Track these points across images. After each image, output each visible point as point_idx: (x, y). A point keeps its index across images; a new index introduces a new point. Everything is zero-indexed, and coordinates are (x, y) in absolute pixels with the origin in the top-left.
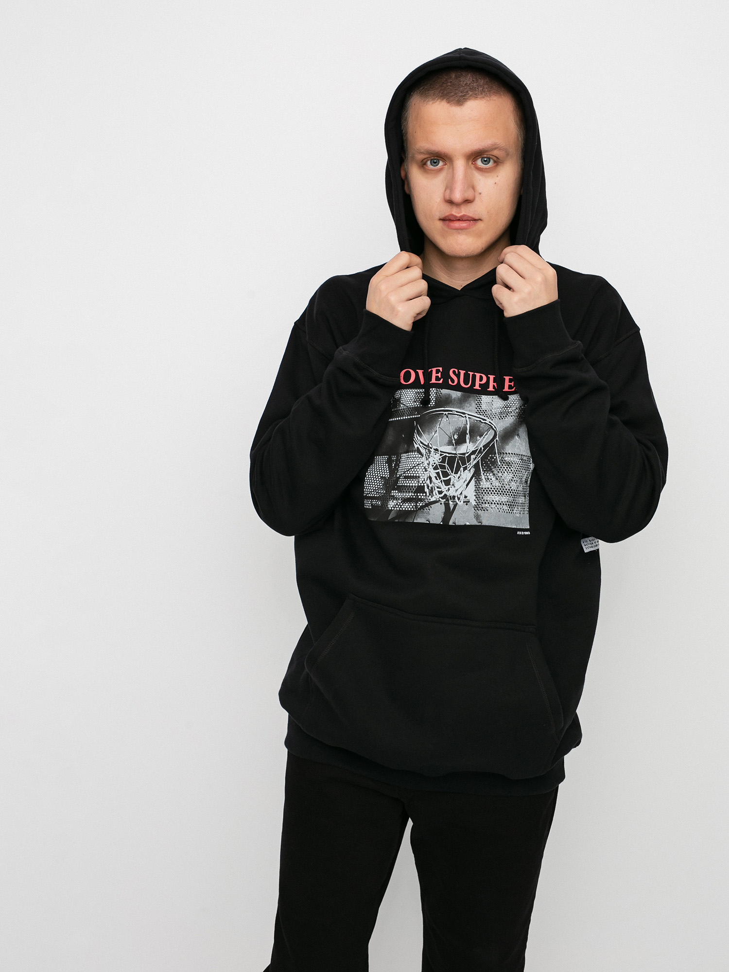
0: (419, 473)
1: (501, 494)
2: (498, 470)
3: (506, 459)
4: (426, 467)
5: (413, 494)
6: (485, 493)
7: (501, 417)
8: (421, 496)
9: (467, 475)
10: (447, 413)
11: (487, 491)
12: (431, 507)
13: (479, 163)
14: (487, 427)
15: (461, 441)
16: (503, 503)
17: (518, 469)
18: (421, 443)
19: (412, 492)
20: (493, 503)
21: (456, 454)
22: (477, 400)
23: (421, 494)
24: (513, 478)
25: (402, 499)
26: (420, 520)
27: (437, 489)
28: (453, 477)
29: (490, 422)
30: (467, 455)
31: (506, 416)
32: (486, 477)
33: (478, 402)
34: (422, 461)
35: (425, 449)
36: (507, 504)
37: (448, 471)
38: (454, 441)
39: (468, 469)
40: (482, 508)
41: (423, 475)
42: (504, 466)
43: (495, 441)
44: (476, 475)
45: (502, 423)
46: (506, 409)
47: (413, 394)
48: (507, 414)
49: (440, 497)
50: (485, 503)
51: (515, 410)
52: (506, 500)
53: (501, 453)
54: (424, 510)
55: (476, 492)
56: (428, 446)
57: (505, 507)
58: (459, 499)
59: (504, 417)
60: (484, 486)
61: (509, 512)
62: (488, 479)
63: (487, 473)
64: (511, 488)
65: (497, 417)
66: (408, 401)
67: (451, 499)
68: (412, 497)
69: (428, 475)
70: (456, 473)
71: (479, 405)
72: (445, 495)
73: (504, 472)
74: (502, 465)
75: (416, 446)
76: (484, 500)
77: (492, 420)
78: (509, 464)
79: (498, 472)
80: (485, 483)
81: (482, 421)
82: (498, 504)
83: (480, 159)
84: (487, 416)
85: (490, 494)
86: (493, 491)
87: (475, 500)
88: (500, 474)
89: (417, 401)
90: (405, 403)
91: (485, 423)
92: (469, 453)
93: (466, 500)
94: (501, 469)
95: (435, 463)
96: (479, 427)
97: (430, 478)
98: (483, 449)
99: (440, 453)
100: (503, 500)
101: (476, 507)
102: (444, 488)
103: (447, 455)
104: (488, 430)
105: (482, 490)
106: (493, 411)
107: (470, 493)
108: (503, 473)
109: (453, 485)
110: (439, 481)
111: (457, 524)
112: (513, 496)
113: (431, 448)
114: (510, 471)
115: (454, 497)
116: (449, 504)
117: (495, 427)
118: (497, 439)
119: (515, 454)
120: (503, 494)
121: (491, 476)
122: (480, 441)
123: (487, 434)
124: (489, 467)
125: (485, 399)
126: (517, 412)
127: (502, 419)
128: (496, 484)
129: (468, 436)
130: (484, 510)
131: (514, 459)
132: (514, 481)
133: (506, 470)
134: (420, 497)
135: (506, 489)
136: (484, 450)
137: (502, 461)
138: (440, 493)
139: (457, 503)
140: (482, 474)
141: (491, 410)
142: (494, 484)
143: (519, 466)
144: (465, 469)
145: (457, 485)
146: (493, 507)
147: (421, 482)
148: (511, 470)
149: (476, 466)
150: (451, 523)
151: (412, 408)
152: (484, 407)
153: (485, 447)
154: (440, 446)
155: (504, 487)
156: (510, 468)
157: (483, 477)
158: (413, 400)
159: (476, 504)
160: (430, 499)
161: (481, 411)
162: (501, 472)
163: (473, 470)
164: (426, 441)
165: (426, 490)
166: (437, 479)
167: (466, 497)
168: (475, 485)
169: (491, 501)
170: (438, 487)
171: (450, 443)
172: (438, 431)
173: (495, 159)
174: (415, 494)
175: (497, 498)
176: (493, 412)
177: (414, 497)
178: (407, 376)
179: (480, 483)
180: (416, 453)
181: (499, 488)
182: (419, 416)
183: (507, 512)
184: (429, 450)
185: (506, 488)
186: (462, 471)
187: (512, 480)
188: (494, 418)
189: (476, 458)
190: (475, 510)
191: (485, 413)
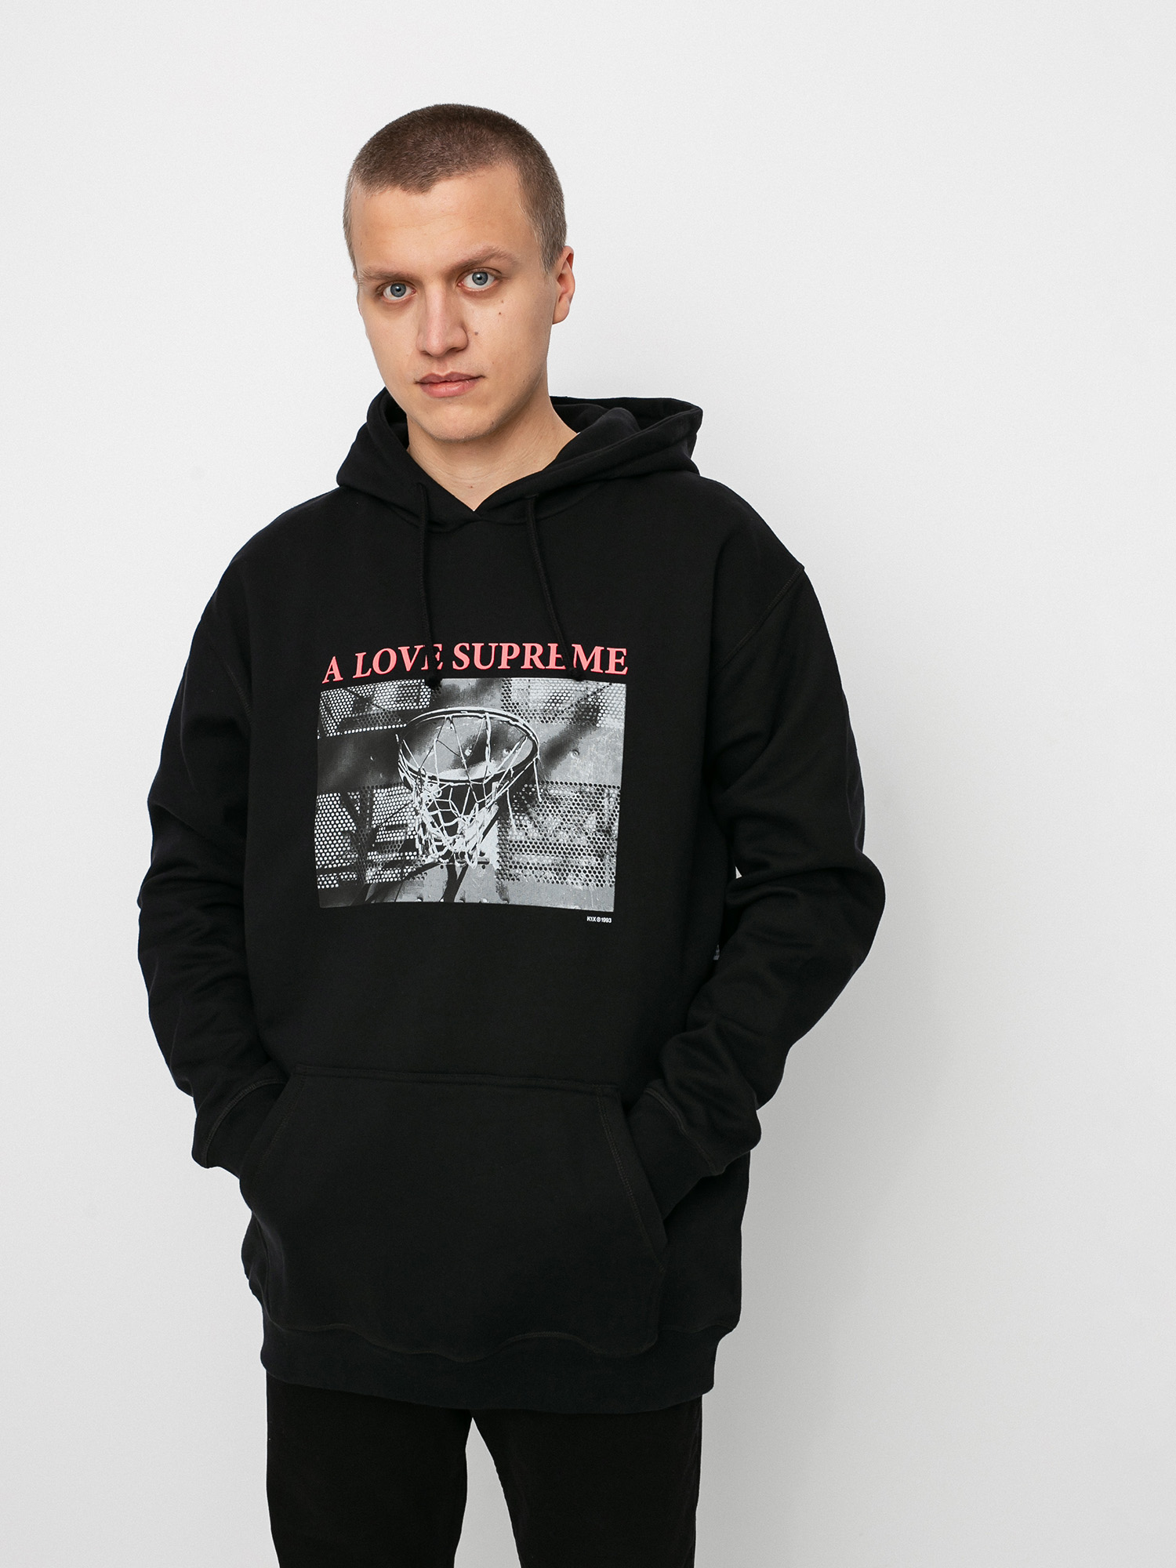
0: (407, 818)
1: (541, 852)
2: (539, 812)
3: (552, 792)
4: (417, 808)
5: (398, 855)
6: (516, 850)
7: (545, 718)
8: (410, 856)
9: (485, 816)
10: (450, 716)
11: (519, 846)
12: (426, 873)
13: (469, 283)
14: (519, 734)
15: (477, 758)
16: (546, 866)
17: (571, 808)
18: (410, 769)
19: (396, 850)
20: (528, 866)
21: (468, 781)
22: (503, 687)
23: (410, 854)
24: (562, 824)
25: (382, 865)
26: (407, 897)
27: (435, 844)
28: (462, 820)
29: (524, 725)
30: (485, 782)
31: (554, 718)
32: (518, 822)
33: (505, 690)
34: (411, 798)
35: (415, 778)
36: (553, 868)
37: (453, 811)
38: (464, 761)
39: (487, 806)
40: (511, 875)
41: (413, 821)
42: (548, 804)
43: (534, 760)
44: (501, 817)
45: (546, 730)
46: (553, 705)
47: (394, 690)
48: (556, 715)
49: (440, 857)
50: (516, 867)
51: (569, 708)
52: (550, 862)
53: (543, 782)
54: (414, 879)
55: (501, 848)
56: (419, 773)
57: (549, 874)
58: (470, 857)
59: (549, 718)
60: (513, 838)
61: (557, 882)
62: (521, 826)
63: (519, 816)
64: (558, 841)
65: (537, 716)
66: (387, 700)
67: (457, 858)
68: (396, 859)
69: (420, 820)
70: (467, 812)
71: (507, 694)
72: (449, 852)
73: (548, 815)
74: (545, 803)
75: (402, 775)
76: (513, 863)
77: (528, 721)
78: (555, 800)
79: (538, 814)
80: (516, 833)
81: (511, 722)
82: (536, 868)
83: (471, 276)
84: (520, 714)
85: (523, 851)
86: (528, 847)
87: (498, 861)
88: (541, 818)
89: (401, 700)
90: (380, 704)
91: (516, 726)
92: (490, 778)
93: (482, 859)
94: (543, 810)
95: (430, 801)
96: (506, 733)
97: (423, 825)
98: (512, 772)
99: (439, 782)
100: (544, 862)
101: (500, 874)
102: (446, 840)
103: (452, 784)
104: (521, 740)
105: (511, 844)
106: (530, 705)
107: (490, 847)
108: (545, 816)
109: (461, 834)
110: (438, 829)
111: (467, 901)
112: (562, 854)
113: (424, 776)
114: (557, 812)
115: (463, 854)
116: (454, 866)
117: (534, 735)
118: (538, 756)
119: (566, 783)
120: (546, 852)
121: (525, 821)
122: (508, 757)
123: (519, 747)
124: (523, 805)
125: (517, 683)
126: (572, 712)
127: (547, 722)
128: (534, 834)
129: (488, 749)
130: (513, 879)
131: (565, 792)
132: (564, 829)
133: (550, 811)
134: (408, 858)
135: (550, 844)
136: (515, 775)
137: (546, 795)
138: (440, 848)
139: (468, 865)
140: (511, 816)
141: (526, 704)
142: (530, 835)
143: (574, 804)
144: (482, 805)
145: (468, 834)
146: (528, 874)
147: (410, 833)
148: (559, 811)
149: (501, 802)
150: (457, 899)
151: (393, 712)
152: (515, 697)
153: (517, 769)
154: (440, 771)
155: (547, 839)
156: (557, 807)
157: (513, 822)
158: (395, 699)
159: (500, 868)
160: (424, 861)
161: (509, 704)
162: (543, 815)
163: (495, 809)
164: (416, 766)
165: (418, 846)
166: (434, 827)
167: (482, 854)
168: (499, 836)
169: (525, 864)
170: (436, 840)
171: (457, 764)
172: (434, 747)
173: (494, 273)
174: (401, 854)
175: (534, 859)
176: (531, 708)
177: (399, 858)
178: (385, 661)
179: (506, 832)
180: (402, 787)
181: (538, 842)
182: (405, 725)
183: (553, 882)
184: (420, 779)
185: (550, 841)
186: (477, 809)
187: (560, 828)
188: (531, 718)
189: (500, 787)
190: (498, 878)
191: (515, 707)
